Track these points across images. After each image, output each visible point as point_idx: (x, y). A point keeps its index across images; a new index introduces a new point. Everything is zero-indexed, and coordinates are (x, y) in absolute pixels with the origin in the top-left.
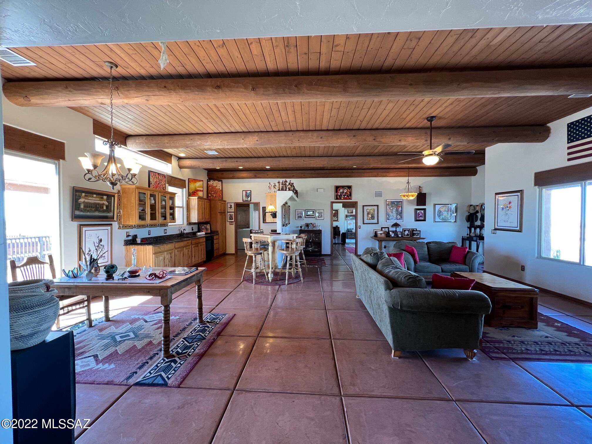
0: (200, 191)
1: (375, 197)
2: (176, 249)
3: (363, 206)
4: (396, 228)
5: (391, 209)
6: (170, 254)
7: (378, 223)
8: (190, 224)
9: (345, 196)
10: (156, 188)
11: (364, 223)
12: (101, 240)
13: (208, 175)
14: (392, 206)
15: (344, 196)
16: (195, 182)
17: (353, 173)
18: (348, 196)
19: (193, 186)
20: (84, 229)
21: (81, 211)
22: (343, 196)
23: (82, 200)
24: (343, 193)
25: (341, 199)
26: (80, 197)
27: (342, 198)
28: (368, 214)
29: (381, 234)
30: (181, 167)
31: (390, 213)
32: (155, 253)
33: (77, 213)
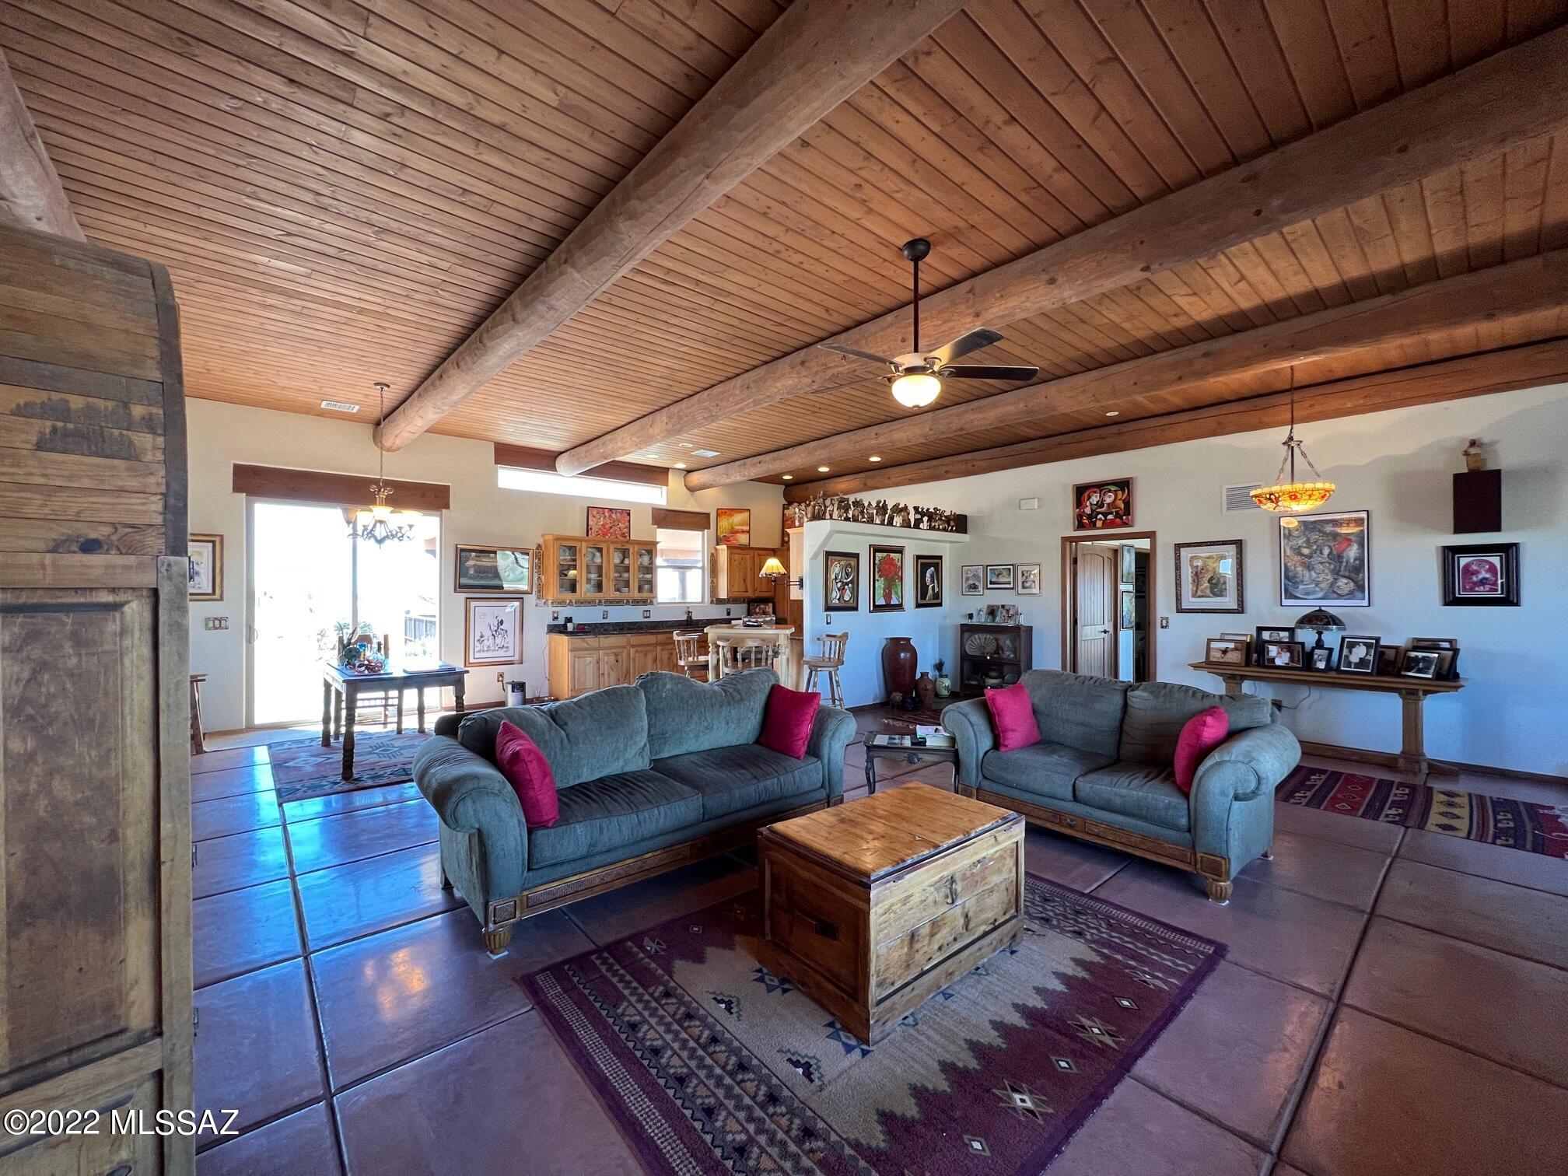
0: (743, 532)
1: (1229, 509)
2: (633, 646)
3: (1178, 547)
4: (1320, 633)
5: (1306, 551)
6: (616, 655)
7: (1241, 609)
8: (720, 602)
9: (1110, 517)
10: (604, 535)
11: (1180, 610)
12: (502, 622)
13: (785, 495)
14: (1308, 541)
15: (1105, 514)
16: (731, 515)
17: (1120, 434)
18: (1118, 515)
19: (724, 523)
20: (473, 604)
21: (471, 578)
22: (1100, 516)
23: (471, 563)
24: (1102, 506)
25: (1093, 526)
26: (468, 559)
27: (1099, 524)
28: (1197, 576)
29: (1225, 652)
30: (692, 490)
31: (1300, 569)
32: (573, 650)
33: (464, 581)
